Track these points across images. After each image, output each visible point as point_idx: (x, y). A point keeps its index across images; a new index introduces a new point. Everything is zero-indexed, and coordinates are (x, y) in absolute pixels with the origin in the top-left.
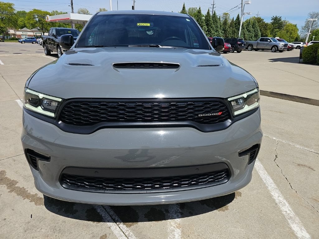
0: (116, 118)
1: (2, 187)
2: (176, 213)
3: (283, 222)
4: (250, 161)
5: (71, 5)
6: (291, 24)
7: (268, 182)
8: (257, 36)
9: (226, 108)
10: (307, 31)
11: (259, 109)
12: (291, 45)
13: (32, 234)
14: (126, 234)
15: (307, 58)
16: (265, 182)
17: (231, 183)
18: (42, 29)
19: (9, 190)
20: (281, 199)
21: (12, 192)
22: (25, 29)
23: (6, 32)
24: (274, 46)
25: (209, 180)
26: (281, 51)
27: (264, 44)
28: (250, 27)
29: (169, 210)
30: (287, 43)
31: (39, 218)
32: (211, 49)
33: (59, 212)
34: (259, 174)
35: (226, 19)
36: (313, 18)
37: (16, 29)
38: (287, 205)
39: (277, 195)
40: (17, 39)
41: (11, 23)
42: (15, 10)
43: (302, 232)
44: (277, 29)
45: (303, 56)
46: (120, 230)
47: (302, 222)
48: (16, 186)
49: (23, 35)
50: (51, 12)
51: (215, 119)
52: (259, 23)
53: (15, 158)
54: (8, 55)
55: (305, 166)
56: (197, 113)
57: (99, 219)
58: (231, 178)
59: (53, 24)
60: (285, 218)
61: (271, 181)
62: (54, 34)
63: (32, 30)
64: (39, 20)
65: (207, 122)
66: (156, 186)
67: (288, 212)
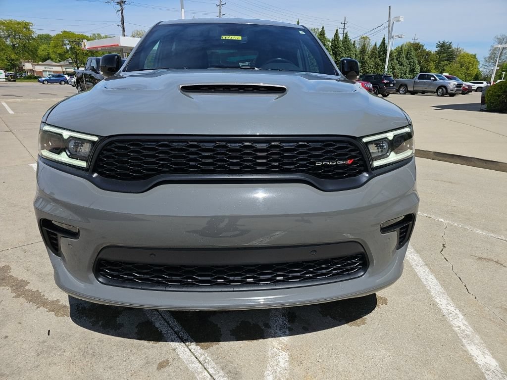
0: (183, 167)
1: (3, 289)
2: (282, 328)
3: (455, 342)
4: (399, 244)
5: (121, 25)
6: (467, 54)
7: (430, 283)
8: (414, 71)
9: (360, 153)
10: (494, 65)
11: (413, 160)
12: (468, 86)
13: (50, 360)
14: (201, 359)
15: (493, 103)
16: (425, 283)
17: (369, 277)
18: (76, 62)
19: (15, 294)
20: (451, 308)
21: (19, 297)
22: (49, 62)
23: (19, 67)
24: (440, 87)
25: (334, 272)
26: (452, 95)
27: (425, 84)
28: (403, 57)
29: (271, 324)
30: (461, 81)
31: (61, 336)
32: (338, 74)
33: (93, 327)
34: (416, 271)
35: (364, 45)
36: (501, 44)
37: (35, 62)
38: (461, 316)
39: (444, 303)
40: (36, 78)
41: (27, 52)
42: (33, 32)
43: (485, 357)
44: (446, 62)
45: (486, 100)
46: (190, 353)
47: (485, 343)
48: (27, 288)
49: (46, 71)
50: (91, 36)
51: (341, 171)
52: (416, 51)
53: (26, 247)
54: (22, 100)
55: (489, 260)
56: (312, 160)
57: (156, 336)
58: (369, 269)
59: (92, 52)
60: (458, 337)
61: (435, 281)
62: (93, 67)
63: (60, 63)
64: (71, 48)
65: (329, 175)
66: (248, 280)
67: (463, 327)
